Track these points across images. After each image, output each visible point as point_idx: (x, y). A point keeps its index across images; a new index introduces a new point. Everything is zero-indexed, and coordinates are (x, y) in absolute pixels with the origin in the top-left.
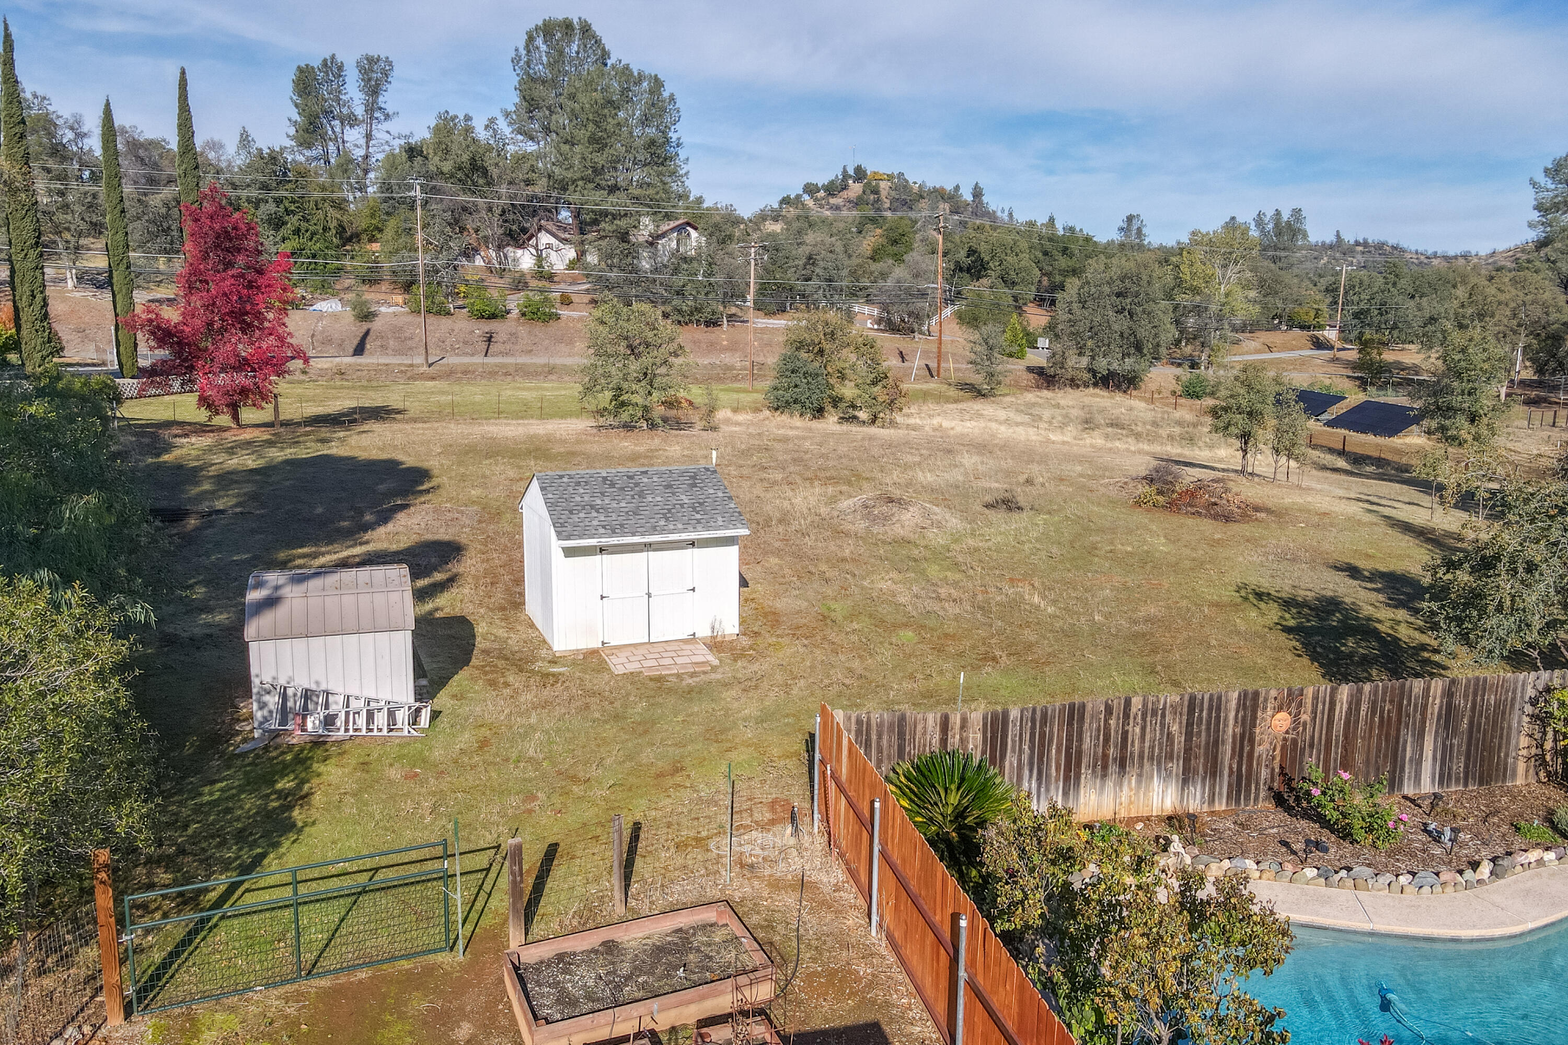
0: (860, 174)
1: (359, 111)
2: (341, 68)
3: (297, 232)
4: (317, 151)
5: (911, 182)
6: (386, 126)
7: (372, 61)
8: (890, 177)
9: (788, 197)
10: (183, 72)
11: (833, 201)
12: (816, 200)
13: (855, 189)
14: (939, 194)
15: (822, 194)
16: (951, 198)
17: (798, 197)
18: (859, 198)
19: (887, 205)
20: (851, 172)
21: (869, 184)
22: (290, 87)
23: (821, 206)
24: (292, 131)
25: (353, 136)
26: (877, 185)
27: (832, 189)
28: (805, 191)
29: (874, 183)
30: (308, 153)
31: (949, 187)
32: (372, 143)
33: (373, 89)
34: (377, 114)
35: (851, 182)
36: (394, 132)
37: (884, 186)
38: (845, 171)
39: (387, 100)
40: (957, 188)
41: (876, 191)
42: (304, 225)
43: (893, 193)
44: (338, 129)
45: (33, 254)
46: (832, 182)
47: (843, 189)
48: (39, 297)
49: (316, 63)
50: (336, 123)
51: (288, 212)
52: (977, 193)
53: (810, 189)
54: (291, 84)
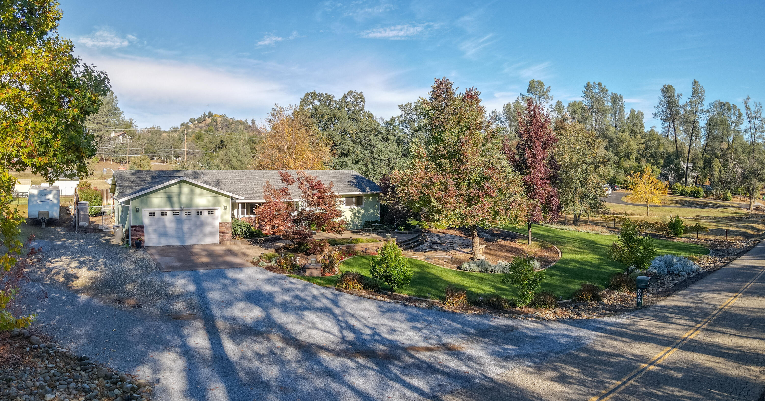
0: (210, 115)
5: (229, 118)
8: (221, 116)
9: (184, 123)
11: (200, 125)
12: (194, 124)
13: (208, 120)
14: (240, 122)
15: (196, 122)
16: (244, 123)
17: (187, 123)
18: (210, 124)
19: (220, 126)
20: (207, 114)
21: (213, 119)
23: (196, 127)
26: (216, 119)
27: (199, 121)
28: (190, 121)
29: (215, 118)
31: (243, 120)
35: (207, 118)
37: (219, 119)
38: (204, 114)
40: (246, 120)
41: (216, 121)
43: (222, 122)
46: (200, 118)
47: (204, 120)
52: (253, 122)
53: (192, 120)
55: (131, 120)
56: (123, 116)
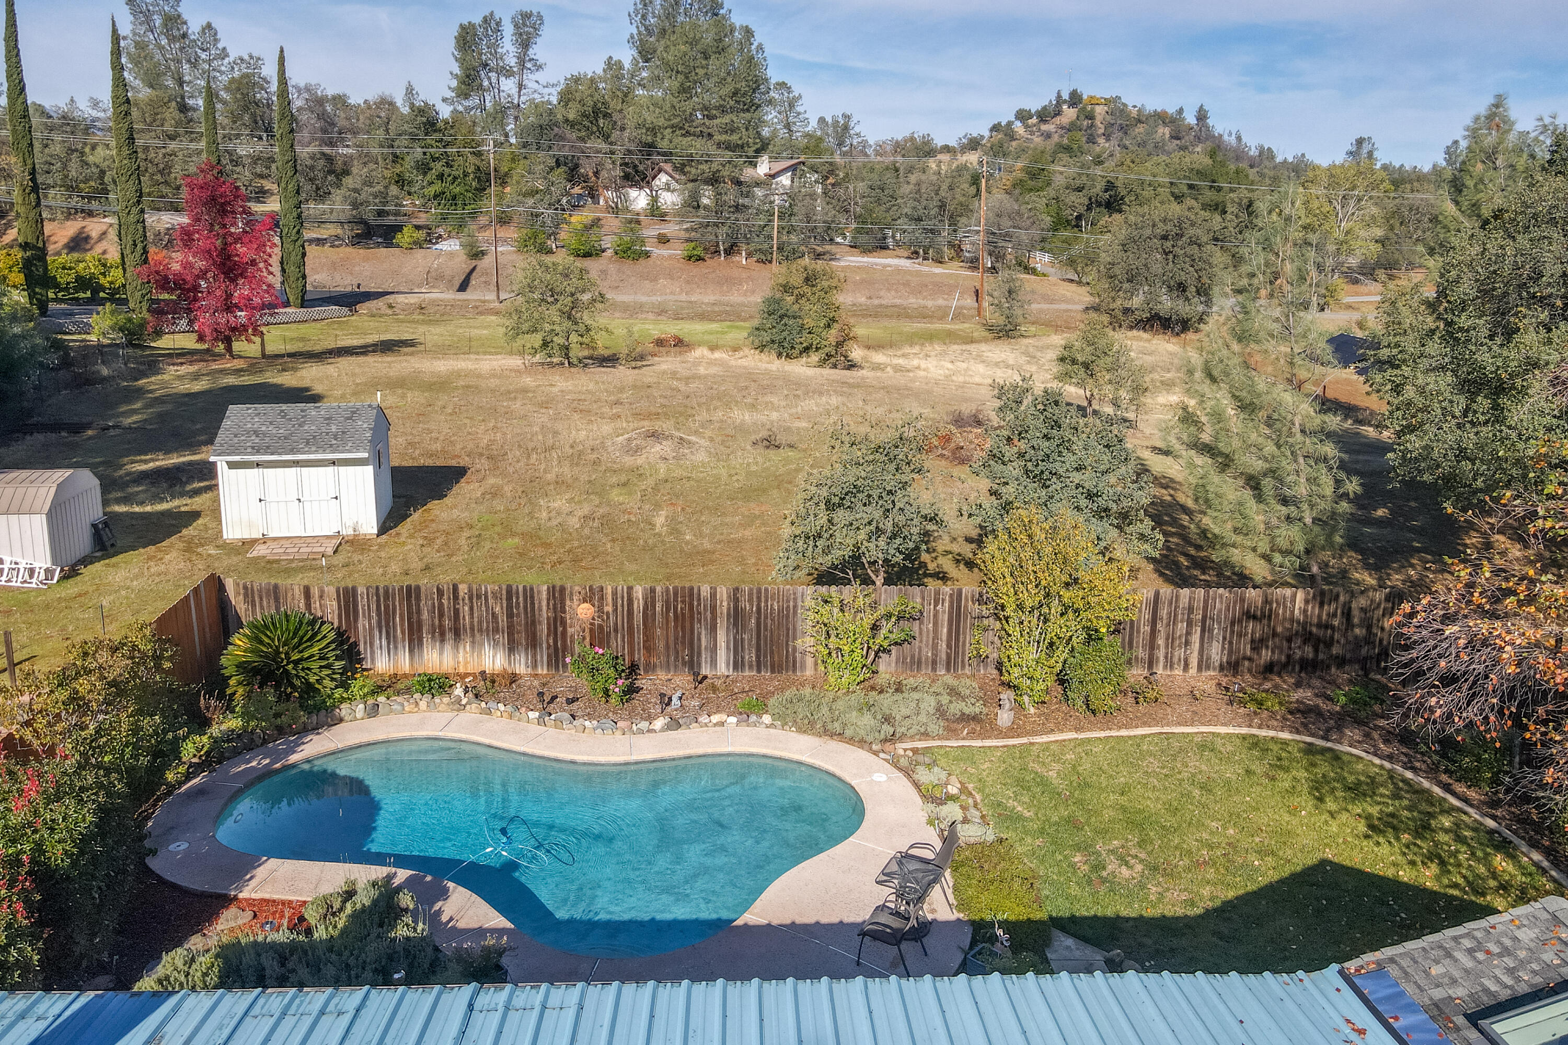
0: (1075, 99)
1: (511, 61)
2: (498, 24)
3: (441, 177)
4: (474, 101)
5: (1130, 105)
6: (538, 76)
7: (526, 16)
8: (1107, 102)
9: (999, 124)
10: (282, 51)
11: (1044, 127)
12: (1027, 127)
13: (1069, 114)
14: (1161, 117)
15: (1034, 120)
16: (1173, 121)
17: (1010, 124)
18: (1072, 124)
19: (1101, 131)
20: (1066, 96)
21: (1084, 109)
22: (453, 42)
23: (1032, 133)
24: (454, 83)
25: (508, 85)
26: (1093, 110)
27: (1044, 116)
28: (1017, 118)
29: (1089, 108)
30: (466, 103)
31: (1171, 110)
32: (523, 91)
33: (525, 42)
34: (529, 65)
35: (1065, 107)
36: (543, 81)
37: (1100, 110)
38: (1059, 96)
39: (537, 51)
40: (1181, 111)
41: (1091, 117)
42: (447, 170)
43: (1108, 118)
44: (494, 80)
45: (135, 210)
46: (1044, 108)
47: (1056, 115)
48: (140, 246)
49: (477, 20)
50: (493, 75)
51: (434, 159)
52: (1202, 116)
53: (1022, 116)
54: (454, 41)
55: (847, 117)
56: (799, 109)
